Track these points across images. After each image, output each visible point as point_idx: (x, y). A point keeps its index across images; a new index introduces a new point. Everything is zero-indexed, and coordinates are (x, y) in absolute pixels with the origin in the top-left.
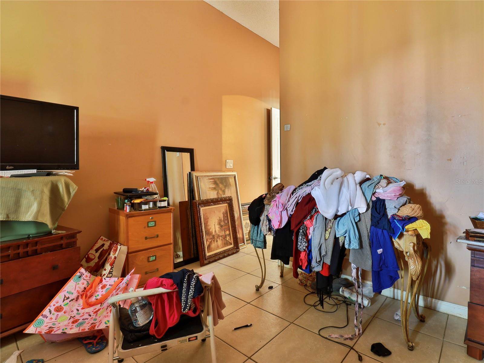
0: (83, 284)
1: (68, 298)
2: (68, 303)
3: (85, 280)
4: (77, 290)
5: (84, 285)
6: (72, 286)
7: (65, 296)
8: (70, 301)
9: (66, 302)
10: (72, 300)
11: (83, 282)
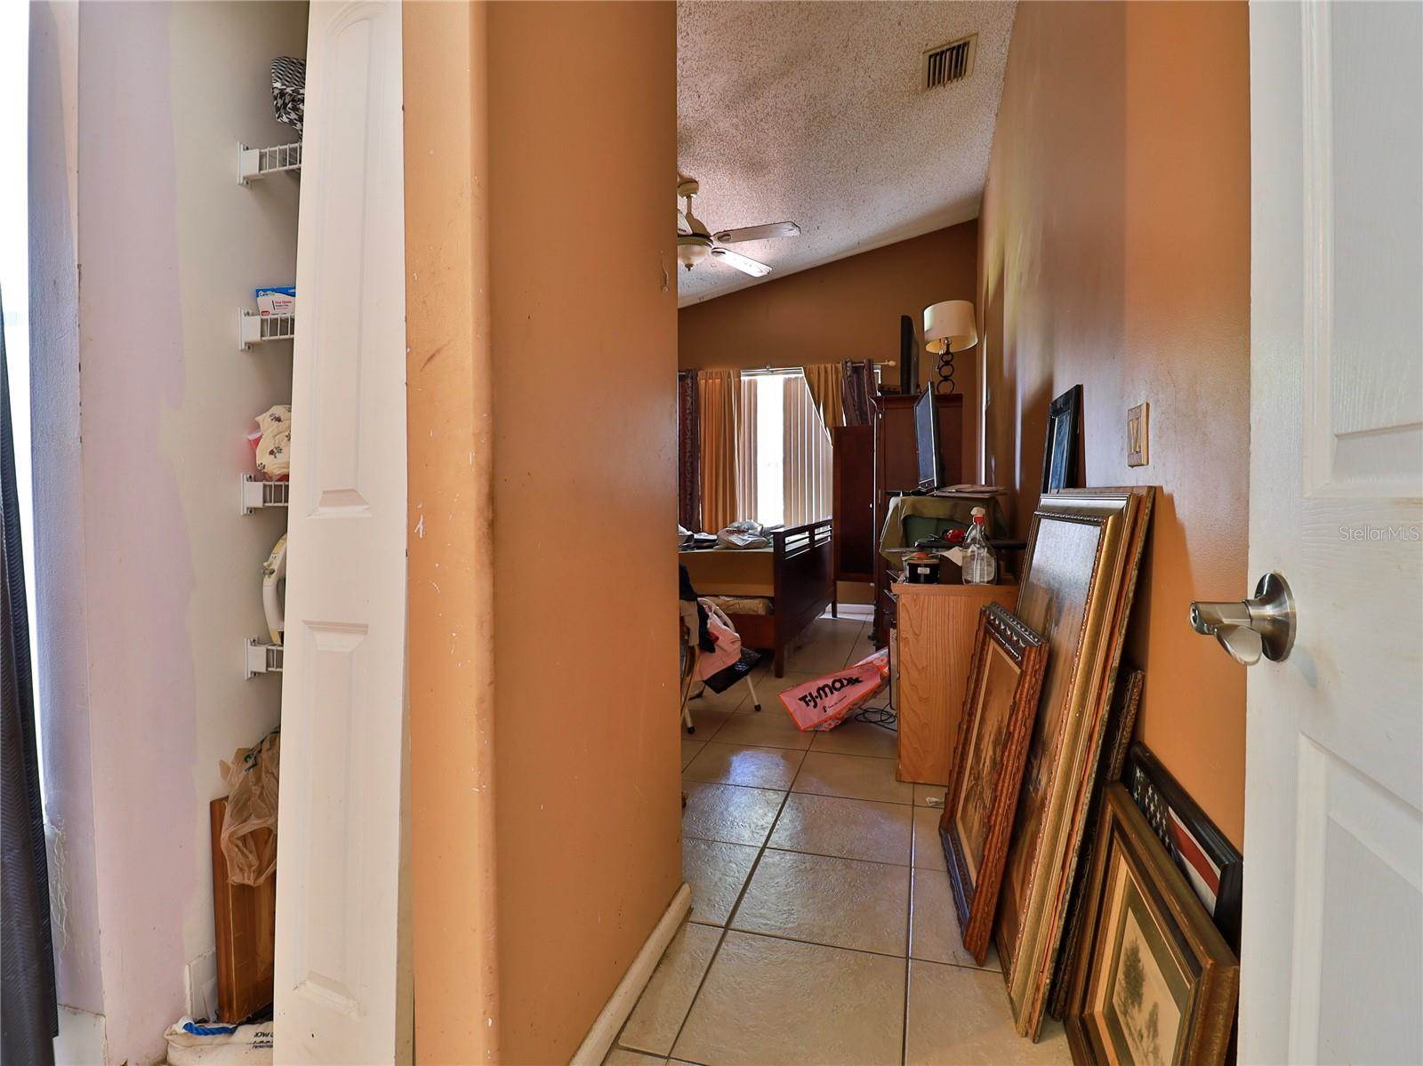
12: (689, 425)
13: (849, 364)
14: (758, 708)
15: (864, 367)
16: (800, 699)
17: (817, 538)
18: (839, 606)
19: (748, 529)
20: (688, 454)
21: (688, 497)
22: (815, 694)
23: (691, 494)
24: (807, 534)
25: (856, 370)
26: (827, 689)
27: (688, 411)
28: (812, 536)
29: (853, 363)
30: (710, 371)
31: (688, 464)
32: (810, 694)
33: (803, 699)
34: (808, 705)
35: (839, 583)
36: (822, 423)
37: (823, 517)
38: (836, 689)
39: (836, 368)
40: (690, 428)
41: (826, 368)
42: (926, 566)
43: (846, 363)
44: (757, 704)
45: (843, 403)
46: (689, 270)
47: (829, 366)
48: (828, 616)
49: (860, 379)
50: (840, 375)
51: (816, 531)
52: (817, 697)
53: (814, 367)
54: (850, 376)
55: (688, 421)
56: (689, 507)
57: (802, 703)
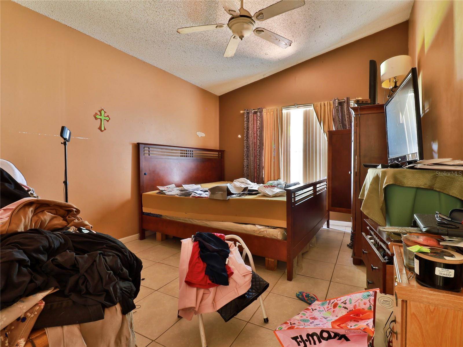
0: (365, 304)
1: (345, 304)
2: (341, 307)
3: (370, 302)
4: (356, 305)
5: (364, 306)
6: (357, 297)
7: (345, 301)
8: (343, 307)
9: (343, 305)
10: (345, 308)
11: (367, 303)
12: (258, 134)
13: (337, 101)
14: (266, 321)
15: (344, 102)
16: (293, 338)
17: (318, 189)
18: (330, 221)
19: (278, 185)
20: (258, 147)
21: (258, 167)
22: (305, 338)
23: (259, 165)
24: (312, 188)
25: (341, 104)
26: (315, 337)
27: (258, 127)
28: (315, 189)
29: (339, 100)
30: (268, 108)
31: (258, 152)
32: (301, 336)
33: (295, 338)
34: (299, 345)
35: (331, 213)
36: (322, 131)
37: (323, 177)
38: (324, 339)
39: (330, 103)
40: (259, 135)
41: (324, 104)
42: (447, 266)
43: (335, 100)
44: (265, 317)
45: (333, 120)
46: (242, 40)
47: (326, 103)
48: (325, 227)
49: (342, 108)
50: (332, 106)
51: (318, 186)
52: (306, 340)
53: (318, 104)
54: (337, 107)
55: (258, 132)
56: (258, 171)
57: (294, 341)
